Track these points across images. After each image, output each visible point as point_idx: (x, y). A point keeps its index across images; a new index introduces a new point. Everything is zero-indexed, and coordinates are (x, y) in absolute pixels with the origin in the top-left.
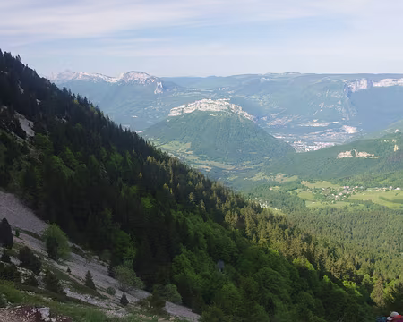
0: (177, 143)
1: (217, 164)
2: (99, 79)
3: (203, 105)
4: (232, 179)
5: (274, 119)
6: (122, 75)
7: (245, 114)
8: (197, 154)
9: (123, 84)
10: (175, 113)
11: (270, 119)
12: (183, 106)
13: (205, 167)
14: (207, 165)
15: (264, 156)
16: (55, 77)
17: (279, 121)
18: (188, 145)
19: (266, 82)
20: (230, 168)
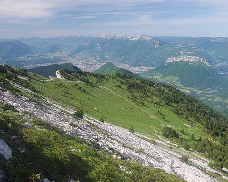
0: (172, 77)
1: (195, 90)
2: (126, 39)
3: (185, 58)
4: (202, 98)
5: (218, 63)
6: (138, 37)
7: (208, 64)
8: (182, 83)
9: (139, 42)
10: (169, 60)
11: (216, 63)
12: (174, 58)
13: (187, 91)
14: (188, 90)
15: (217, 86)
16: (104, 37)
17: (221, 64)
18: (178, 79)
19: (214, 43)
20: (200, 92)
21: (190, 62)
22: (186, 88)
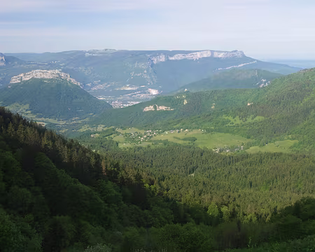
0: (18, 104)
1: (51, 120)
3: (39, 74)
4: (63, 131)
5: (97, 85)
7: (73, 80)
8: (34, 113)
10: (15, 80)
11: (93, 85)
12: (22, 75)
13: (41, 123)
14: (43, 121)
15: (89, 112)
17: (101, 87)
18: (27, 106)
19: (90, 57)
20: (62, 123)
21: (46, 79)
22: (40, 119)
